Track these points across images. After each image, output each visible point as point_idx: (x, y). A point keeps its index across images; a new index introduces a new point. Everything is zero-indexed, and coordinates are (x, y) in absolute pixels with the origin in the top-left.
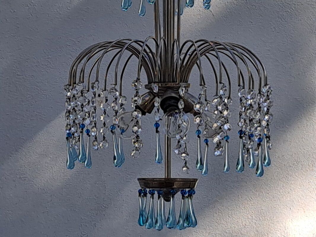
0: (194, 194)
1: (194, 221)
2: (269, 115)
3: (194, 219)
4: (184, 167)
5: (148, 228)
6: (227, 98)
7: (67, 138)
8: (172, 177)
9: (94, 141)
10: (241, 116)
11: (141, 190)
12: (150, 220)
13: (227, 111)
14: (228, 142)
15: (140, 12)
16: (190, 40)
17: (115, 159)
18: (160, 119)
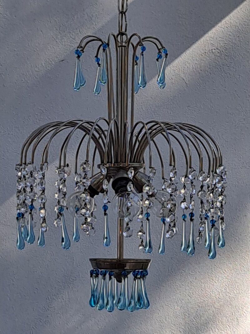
0: (147, 274)
1: (146, 303)
2: (223, 196)
3: (146, 301)
4: (140, 246)
5: (99, 310)
6: (184, 176)
7: (17, 218)
8: (124, 258)
9: (43, 223)
10: (192, 199)
11: (93, 270)
12: (101, 301)
13: (184, 189)
14: (185, 221)
15: (94, 90)
16: (141, 122)
17: (63, 241)
18: (109, 202)
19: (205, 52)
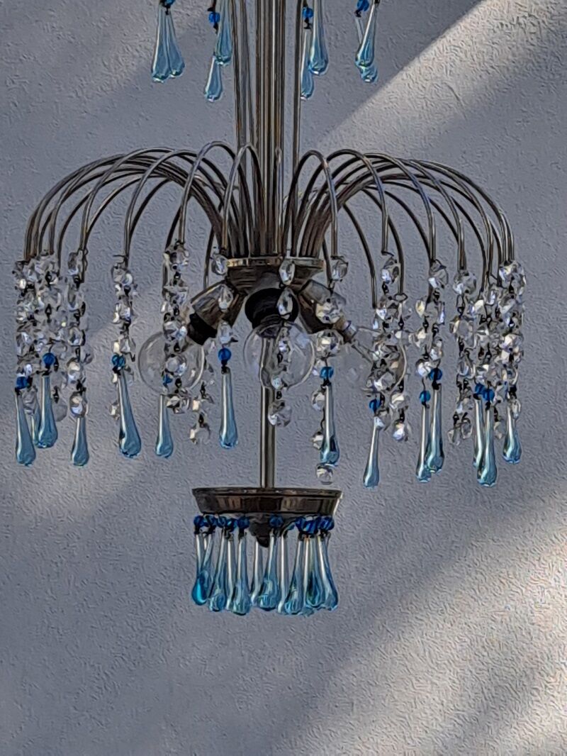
0: (332, 527)
1: (329, 595)
2: (514, 337)
3: (329, 590)
4: (319, 468)
5: (214, 610)
6: (426, 299)
7: (17, 390)
8: (277, 485)
9: (74, 394)
10: (437, 335)
11: (201, 518)
12: (218, 591)
13: (426, 332)
14: (427, 407)
15: (207, 89)
16: (315, 152)
17: (122, 435)
18: (233, 340)
19: (502, 24)
